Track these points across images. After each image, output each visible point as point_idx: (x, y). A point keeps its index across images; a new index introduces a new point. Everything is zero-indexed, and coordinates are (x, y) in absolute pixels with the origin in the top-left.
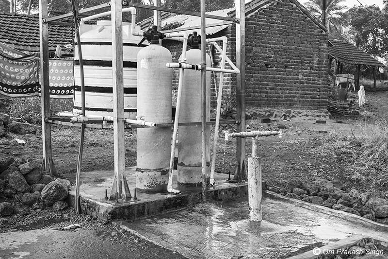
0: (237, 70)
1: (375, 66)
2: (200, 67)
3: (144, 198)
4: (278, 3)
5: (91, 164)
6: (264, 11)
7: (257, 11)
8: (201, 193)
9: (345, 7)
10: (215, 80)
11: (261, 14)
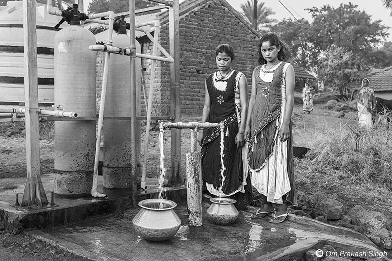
0: (170, 58)
1: (305, 79)
2: (128, 51)
3: (63, 204)
4: (209, 6)
5: (2, 171)
6: (194, 14)
7: (187, 14)
8: (131, 198)
9: (275, 20)
10: (143, 86)
11: (192, 17)
